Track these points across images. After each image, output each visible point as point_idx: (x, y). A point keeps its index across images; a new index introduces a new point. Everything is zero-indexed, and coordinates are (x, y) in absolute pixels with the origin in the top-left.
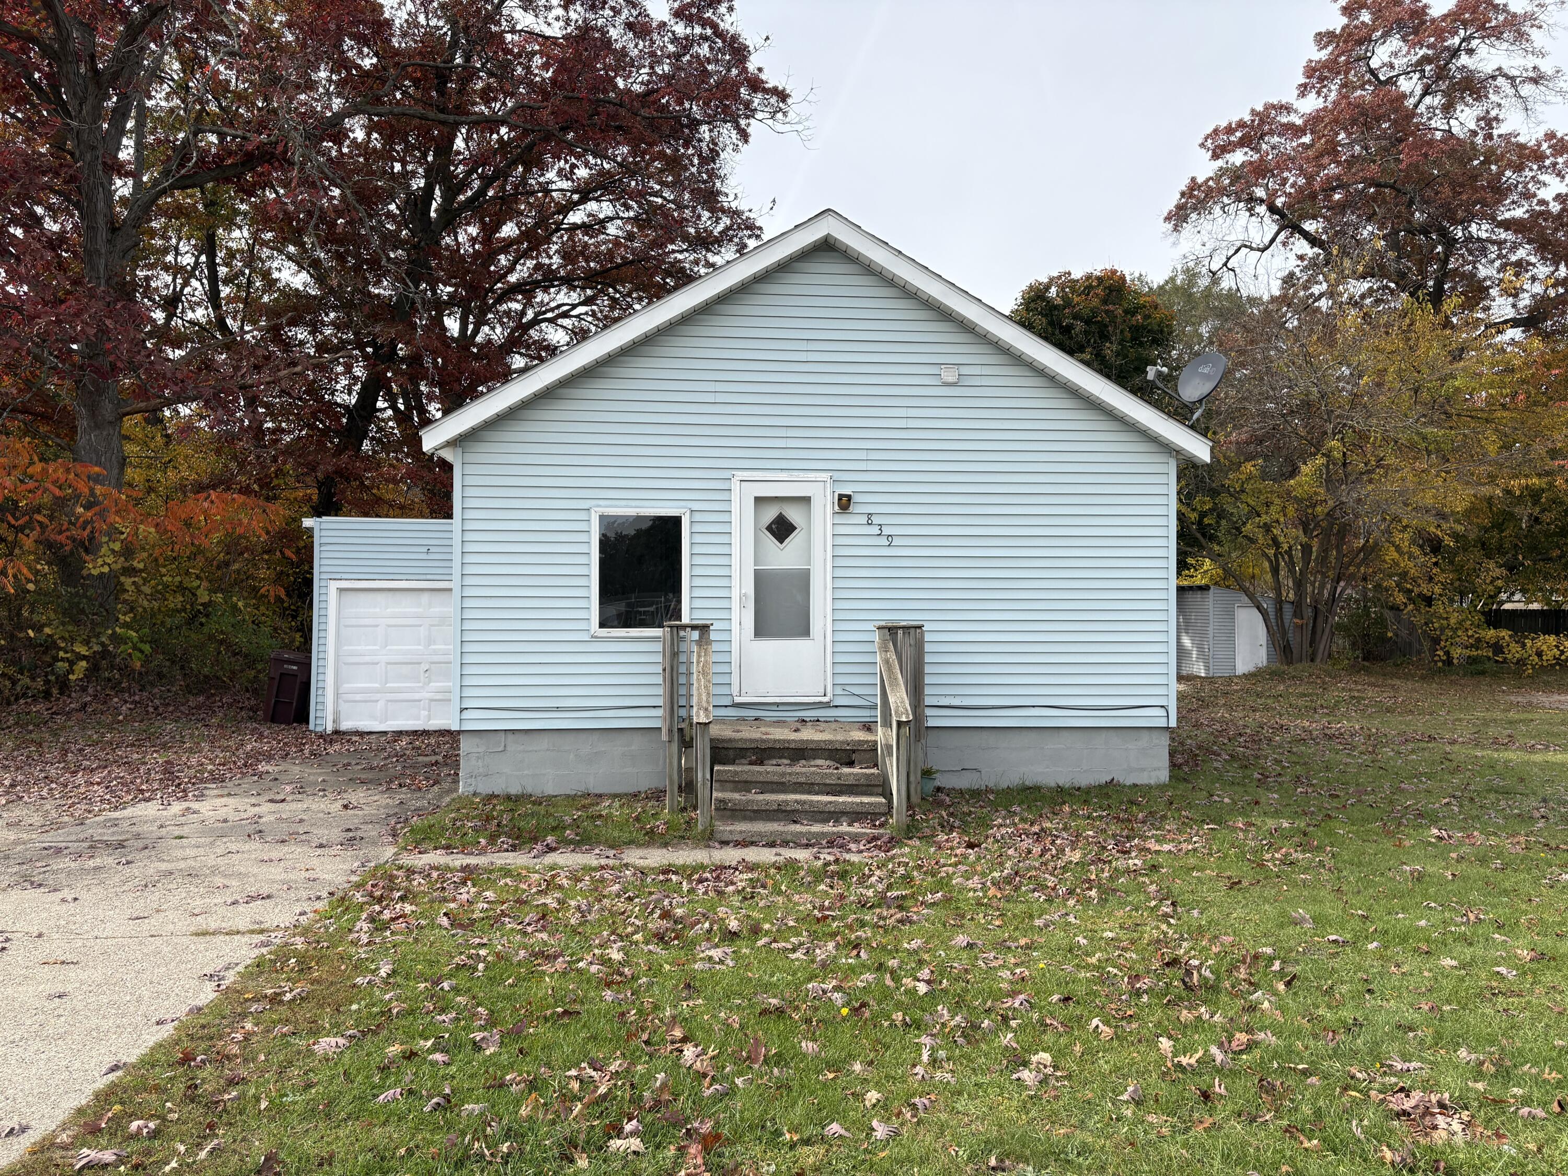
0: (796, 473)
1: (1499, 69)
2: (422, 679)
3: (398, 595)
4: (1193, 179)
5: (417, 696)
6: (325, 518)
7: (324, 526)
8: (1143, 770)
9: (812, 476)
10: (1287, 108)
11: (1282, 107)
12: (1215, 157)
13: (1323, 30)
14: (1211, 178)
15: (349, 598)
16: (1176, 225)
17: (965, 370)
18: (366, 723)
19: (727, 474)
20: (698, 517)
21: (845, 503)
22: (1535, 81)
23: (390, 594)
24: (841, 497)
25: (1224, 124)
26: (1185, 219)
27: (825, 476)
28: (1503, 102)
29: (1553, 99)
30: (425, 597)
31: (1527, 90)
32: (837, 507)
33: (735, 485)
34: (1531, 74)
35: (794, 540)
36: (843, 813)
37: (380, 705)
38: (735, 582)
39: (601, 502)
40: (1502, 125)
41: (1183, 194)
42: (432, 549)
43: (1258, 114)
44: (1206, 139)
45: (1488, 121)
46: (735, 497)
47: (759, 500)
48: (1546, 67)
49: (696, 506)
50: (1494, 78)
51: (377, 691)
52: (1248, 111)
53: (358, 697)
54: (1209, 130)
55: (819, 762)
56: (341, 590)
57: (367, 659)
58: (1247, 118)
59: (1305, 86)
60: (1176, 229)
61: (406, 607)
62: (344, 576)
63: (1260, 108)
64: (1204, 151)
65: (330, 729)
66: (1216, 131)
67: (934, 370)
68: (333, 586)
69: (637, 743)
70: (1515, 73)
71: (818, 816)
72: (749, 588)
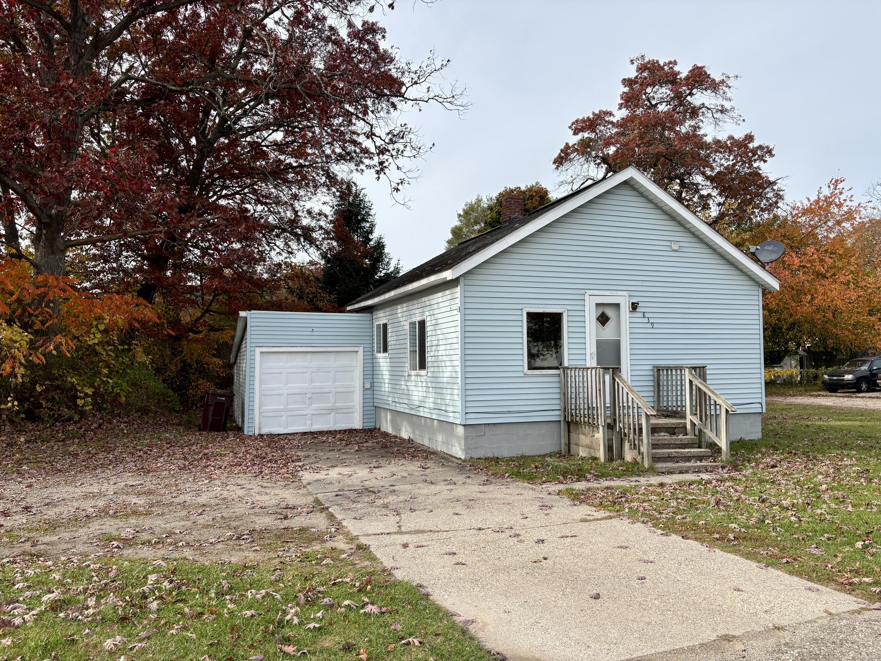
0: (613, 292)
1: (703, 104)
2: (308, 402)
3: (294, 355)
4: (567, 144)
5: (305, 412)
6: (253, 311)
7: (253, 316)
8: (752, 433)
9: (620, 293)
10: (611, 114)
11: (608, 113)
12: (575, 133)
13: (627, 77)
14: (575, 144)
15: (267, 357)
16: (558, 166)
17: (682, 244)
18: (276, 429)
19: (583, 292)
20: (571, 313)
21: (634, 307)
22: (722, 111)
23: (289, 355)
24: (633, 304)
25: (581, 118)
26: (561, 163)
27: (625, 293)
28: (704, 120)
29: (728, 120)
30: (309, 356)
31: (718, 115)
32: (631, 309)
33: (587, 297)
34: (720, 108)
35: (610, 325)
36: (694, 457)
37: (284, 418)
38: (588, 346)
39: (527, 306)
40: (701, 130)
41: (562, 151)
42: (315, 329)
43: (596, 115)
44: (572, 124)
45: (696, 128)
46: (587, 303)
47: (598, 305)
48: (727, 105)
49: (569, 308)
50: (700, 108)
51: (282, 411)
52: (591, 113)
53: (271, 414)
54: (574, 120)
55: (663, 434)
56: (262, 353)
57: (276, 392)
58: (591, 116)
59: (622, 104)
60: (557, 168)
61: (298, 362)
62: (265, 345)
63: (597, 112)
64: (570, 130)
65: (257, 433)
66: (577, 121)
67: (668, 244)
68: (258, 350)
69: (545, 429)
70: (713, 107)
71: (684, 459)
72: (594, 349)
